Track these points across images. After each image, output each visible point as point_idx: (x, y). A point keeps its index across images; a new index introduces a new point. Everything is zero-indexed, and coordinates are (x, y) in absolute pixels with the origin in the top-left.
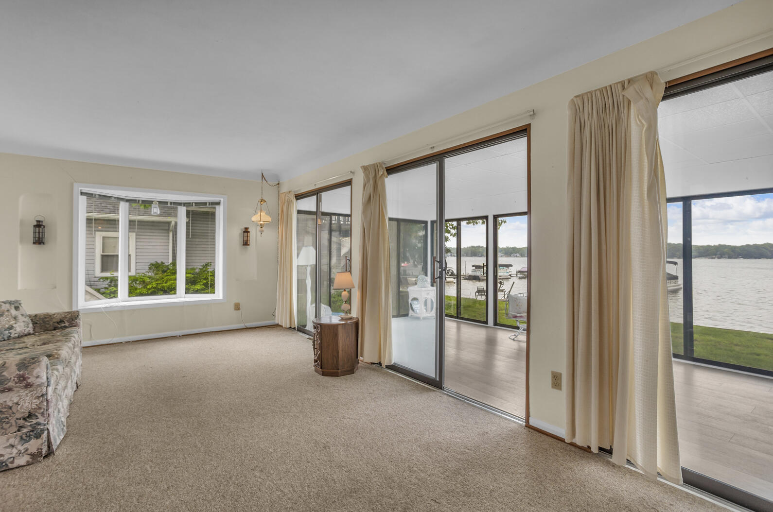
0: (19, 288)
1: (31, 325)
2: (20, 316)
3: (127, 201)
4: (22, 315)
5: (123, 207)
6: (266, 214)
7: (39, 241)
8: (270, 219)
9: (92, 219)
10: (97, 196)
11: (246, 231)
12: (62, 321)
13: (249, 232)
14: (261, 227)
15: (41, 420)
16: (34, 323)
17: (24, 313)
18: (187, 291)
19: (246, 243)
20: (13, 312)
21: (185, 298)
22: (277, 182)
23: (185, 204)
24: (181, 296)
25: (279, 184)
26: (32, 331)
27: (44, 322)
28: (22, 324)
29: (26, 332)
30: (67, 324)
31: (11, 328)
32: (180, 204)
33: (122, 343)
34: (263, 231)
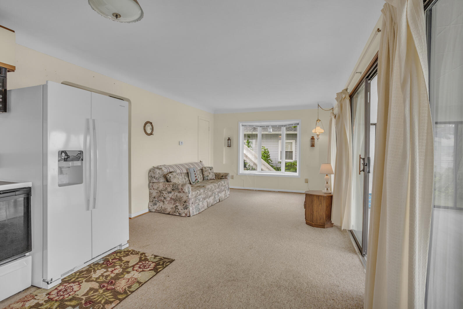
0: (224, 163)
1: (214, 176)
2: (211, 172)
3: (261, 127)
4: (212, 172)
5: (259, 129)
6: (320, 128)
7: (229, 146)
8: (323, 131)
9: (246, 135)
10: (248, 126)
11: (313, 138)
12: (223, 176)
13: (314, 139)
14: (318, 136)
15: (187, 204)
16: (216, 176)
17: (213, 172)
18: (286, 170)
19: (313, 145)
20: (209, 171)
21: (284, 173)
22: (332, 108)
23: (285, 126)
24: (283, 172)
25: (333, 109)
26: (214, 178)
27: (218, 176)
28: (211, 175)
29: (212, 178)
30: (224, 178)
31: (208, 176)
32: (283, 126)
33: (253, 190)
34: (319, 138)
